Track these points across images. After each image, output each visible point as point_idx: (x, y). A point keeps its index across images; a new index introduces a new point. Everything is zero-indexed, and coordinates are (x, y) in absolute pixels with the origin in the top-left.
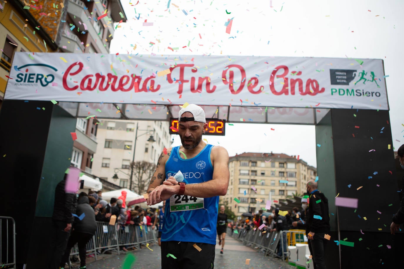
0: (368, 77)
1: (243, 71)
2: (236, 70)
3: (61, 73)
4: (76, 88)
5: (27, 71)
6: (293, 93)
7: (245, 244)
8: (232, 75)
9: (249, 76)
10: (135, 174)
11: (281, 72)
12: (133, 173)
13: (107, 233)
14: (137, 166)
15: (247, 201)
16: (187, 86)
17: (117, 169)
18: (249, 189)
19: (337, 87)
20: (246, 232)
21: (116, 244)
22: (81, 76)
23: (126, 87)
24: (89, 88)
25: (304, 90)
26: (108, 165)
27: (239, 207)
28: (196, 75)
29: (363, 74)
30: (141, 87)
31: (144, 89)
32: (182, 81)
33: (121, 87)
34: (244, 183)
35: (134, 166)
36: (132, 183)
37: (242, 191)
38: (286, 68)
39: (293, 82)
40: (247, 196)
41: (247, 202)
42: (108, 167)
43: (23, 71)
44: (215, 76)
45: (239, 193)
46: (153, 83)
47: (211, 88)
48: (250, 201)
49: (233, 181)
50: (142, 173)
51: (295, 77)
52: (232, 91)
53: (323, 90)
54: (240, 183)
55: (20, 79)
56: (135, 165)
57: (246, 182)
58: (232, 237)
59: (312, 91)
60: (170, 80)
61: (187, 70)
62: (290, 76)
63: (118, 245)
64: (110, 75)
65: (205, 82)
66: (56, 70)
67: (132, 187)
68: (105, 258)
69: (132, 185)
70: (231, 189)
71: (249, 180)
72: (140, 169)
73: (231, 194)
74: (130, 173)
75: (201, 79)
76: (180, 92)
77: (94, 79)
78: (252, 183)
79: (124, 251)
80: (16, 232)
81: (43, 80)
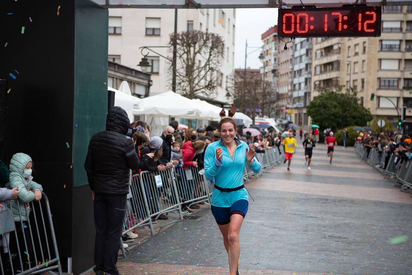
7: (399, 185)
10: (180, 57)
12: (177, 54)
13: (161, 187)
14: (182, 40)
15: (396, 84)
17: (145, 47)
18: (400, 60)
20: (400, 161)
21: (177, 203)
26: (118, 31)
27: (379, 97)
34: (391, 48)
35: (178, 41)
36: (177, 74)
37: (385, 65)
40: (398, 75)
41: (397, 88)
42: (120, 34)
45: (380, 69)
48: (402, 84)
49: (366, 45)
50: (195, 54)
54: (381, 50)
56: (179, 39)
57: (395, 45)
58: (369, 164)
63: (179, 204)
67: (177, 82)
68: (164, 229)
69: (177, 78)
70: (363, 61)
71: (401, 41)
72: (189, 46)
73: (363, 72)
74: (171, 55)
78: (408, 47)
79: (190, 212)
80: (52, 213)
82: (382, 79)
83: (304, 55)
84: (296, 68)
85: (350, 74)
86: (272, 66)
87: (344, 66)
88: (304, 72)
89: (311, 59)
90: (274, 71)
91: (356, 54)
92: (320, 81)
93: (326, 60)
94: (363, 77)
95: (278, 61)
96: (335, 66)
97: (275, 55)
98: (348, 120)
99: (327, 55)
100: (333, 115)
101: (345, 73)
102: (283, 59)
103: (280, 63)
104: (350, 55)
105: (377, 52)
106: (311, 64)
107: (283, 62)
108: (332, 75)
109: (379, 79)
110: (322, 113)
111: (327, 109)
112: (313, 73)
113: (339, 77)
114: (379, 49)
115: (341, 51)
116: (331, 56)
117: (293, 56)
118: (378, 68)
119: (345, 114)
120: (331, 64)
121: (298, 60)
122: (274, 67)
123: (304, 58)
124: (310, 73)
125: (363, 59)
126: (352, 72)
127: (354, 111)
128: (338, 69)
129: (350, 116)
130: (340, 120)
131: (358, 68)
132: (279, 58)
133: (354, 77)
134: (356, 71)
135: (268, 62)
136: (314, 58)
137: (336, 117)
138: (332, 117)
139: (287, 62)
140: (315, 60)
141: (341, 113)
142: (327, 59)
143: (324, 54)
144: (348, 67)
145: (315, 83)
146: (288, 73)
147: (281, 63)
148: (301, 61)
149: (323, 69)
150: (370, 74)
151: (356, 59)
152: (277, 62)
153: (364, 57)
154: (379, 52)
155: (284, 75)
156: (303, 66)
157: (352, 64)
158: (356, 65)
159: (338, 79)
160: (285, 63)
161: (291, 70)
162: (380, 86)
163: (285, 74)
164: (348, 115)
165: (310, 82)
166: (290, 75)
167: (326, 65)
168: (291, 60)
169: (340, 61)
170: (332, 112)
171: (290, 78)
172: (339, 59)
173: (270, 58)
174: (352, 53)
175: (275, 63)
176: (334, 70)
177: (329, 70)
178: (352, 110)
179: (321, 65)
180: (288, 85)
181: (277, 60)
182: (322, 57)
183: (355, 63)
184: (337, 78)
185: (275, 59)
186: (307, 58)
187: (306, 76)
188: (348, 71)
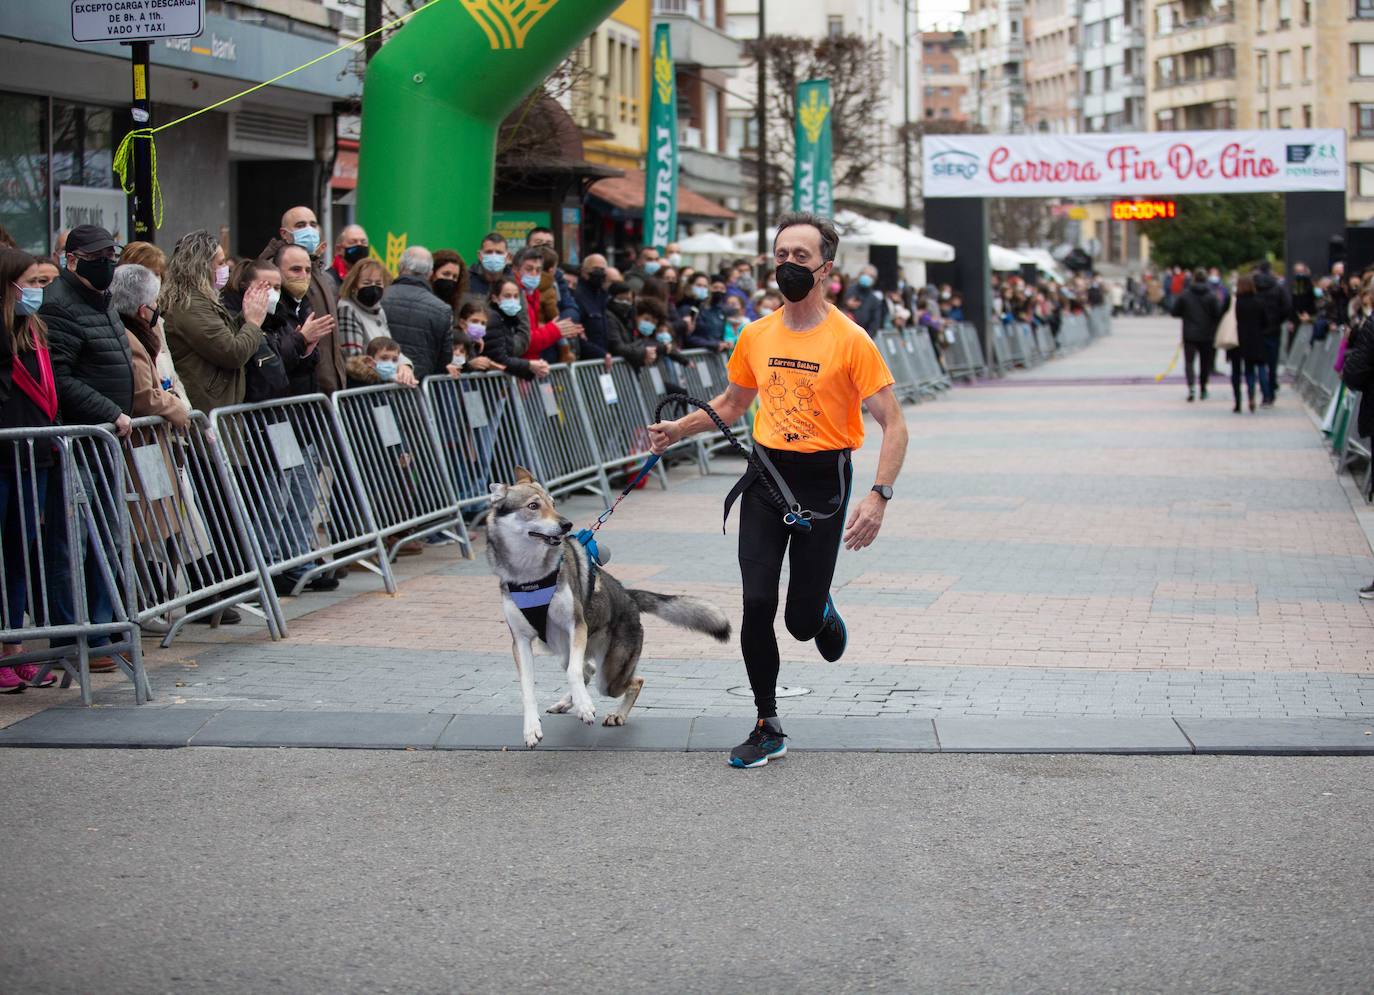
0: (1327, 152)
1: (1190, 151)
2: (1182, 151)
3: (984, 161)
4: (1004, 180)
5: (943, 160)
6: (1245, 174)
8: (1178, 157)
9: (1197, 156)
11: (1232, 151)
16: (1130, 172)
19: (1293, 166)
22: (1009, 164)
23: (1063, 175)
24: (1021, 179)
25: (1257, 170)
28: (1140, 159)
29: (1322, 148)
30: (1079, 174)
31: (1084, 178)
32: (1123, 167)
33: (1057, 176)
38: (1237, 146)
39: (1245, 162)
43: (937, 160)
44: (1160, 159)
46: (1092, 170)
47: (1156, 172)
51: (1248, 156)
52: (1180, 176)
53: (1277, 170)
54: (1358, 14)
55: (937, 170)
59: (1265, 171)
60: (1110, 166)
61: (1129, 153)
62: (1242, 156)
64: (1043, 163)
65: (1149, 168)
66: (976, 157)
75: (1145, 164)
76: (1123, 179)
77: (1024, 168)
81: (966, 172)
82: (1363, 106)
83: (1116, 17)
84: (1093, 61)
85: (1266, 90)
86: (1005, 48)
87: (1246, 62)
88: (1118, 75)
89: (1140, 32)
90: (1011, 67)
91: (1284, 24)
92: (1175, 110)
93: (1191, 41)
94: (1306, 101)
95: (1026, 33)
96: (1220, 59)
97: (1011, 10)
98: (1254, 242)
99: (1192, 24)
100: (1211, 230)
101: (1254, 84)
102: (1041, 27)
103: (1032, 38)
104: (1264, 27)
105: (1344, 22)
106: (1141, 49)
107: (1045, 37)
108: (1212, 91)
109: (1356, 105)
110: (1180, 226)
111: (1192, 213)
112: (1150, 83)
113: (1234, 100)
114: (1350, 12)
115: (1238, 13)
116: (1204, 27)
117: (1079, 17)
118: (1349, 72)
119: (1243, 226)
120: (1206, 53)
121: (1098, 31)
122: (1011, 52)
123: (1117, 26)
124: (1140, 81)
125: (1305, 42)
126: (1273, 82)
127: (1270, 217)
128: (1230, 71)
129: (1259, 233)
130: (1231, 245)
131: (1290, 71)
132: (1026, 21)
133: (1279, 99)
134: (1287, 78)
135: (989, 35)
136: (1150, 32)
137: (1218, 236)
138: (1209, 236)
139: (1057, 37)
140: (1155, 38)
141: (1231, 223)
142: (1195, 38)
143: (1182, 19)
144: (1260, 66)
145: (1157, 114)
146: (1062, 76)
147: (1038, 40)
148: (1107, 39)
149: (1182, 71)
150: (1328, 90)
151: (1283, 40)
152: (1020, 35)
153: (1308, 36)
154: (1350, 20)
155: (1050, 83)
156: (1115, 56)
157: (1272, 57)
158: (1285, 58)
159: (1233, 105)
160: (1050, 39)
161: (1072, 67)
162: (1359, 127)
163: (1054, 78)
164: (1253, 228)
165: (1141, 110)
166: (1070, 85)
167: (1191, 56)
168: (1071, 29)
169: (1233, 44)
170: (1207, 223)
171: (1072, 94)
172: (1231, 40)
173: (994, 20)
174: (1270, 22)
175: (1014, 39)
176: (1218, 73)
177: (1203, 74)
178: (1263, 214)
179: (1174, 57)
180: (1064, 120)
181: (1020, 27)
182: (1178, 30)
183: (1281, 53)
184: (1227, 100)
185: (1014, 26)
186: (1128, 30)
187: (1127, 92)
188: (1260, 79)
